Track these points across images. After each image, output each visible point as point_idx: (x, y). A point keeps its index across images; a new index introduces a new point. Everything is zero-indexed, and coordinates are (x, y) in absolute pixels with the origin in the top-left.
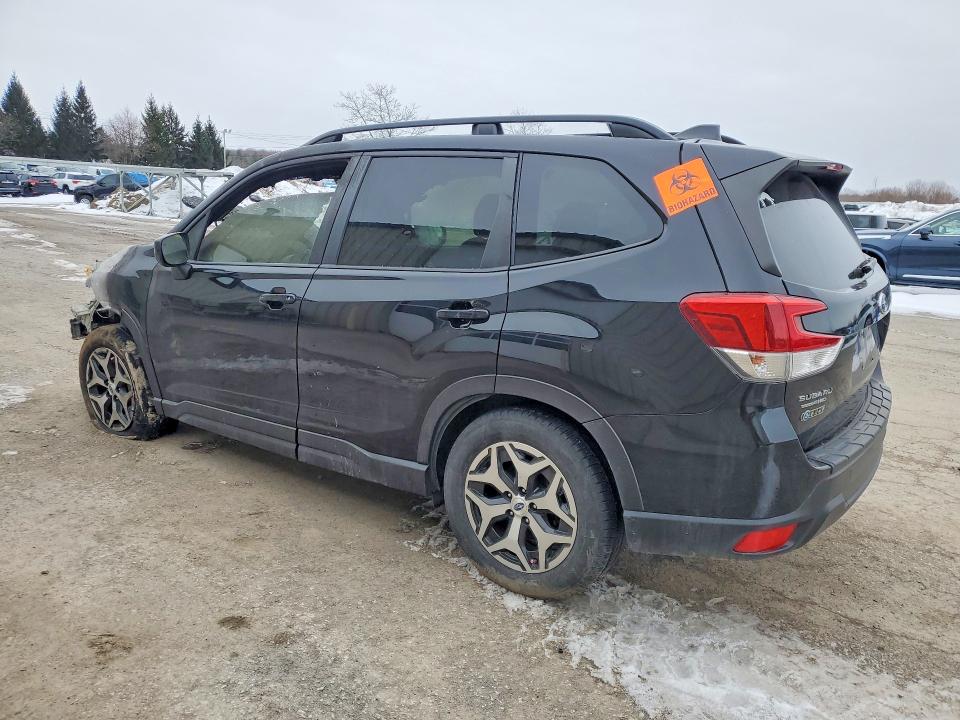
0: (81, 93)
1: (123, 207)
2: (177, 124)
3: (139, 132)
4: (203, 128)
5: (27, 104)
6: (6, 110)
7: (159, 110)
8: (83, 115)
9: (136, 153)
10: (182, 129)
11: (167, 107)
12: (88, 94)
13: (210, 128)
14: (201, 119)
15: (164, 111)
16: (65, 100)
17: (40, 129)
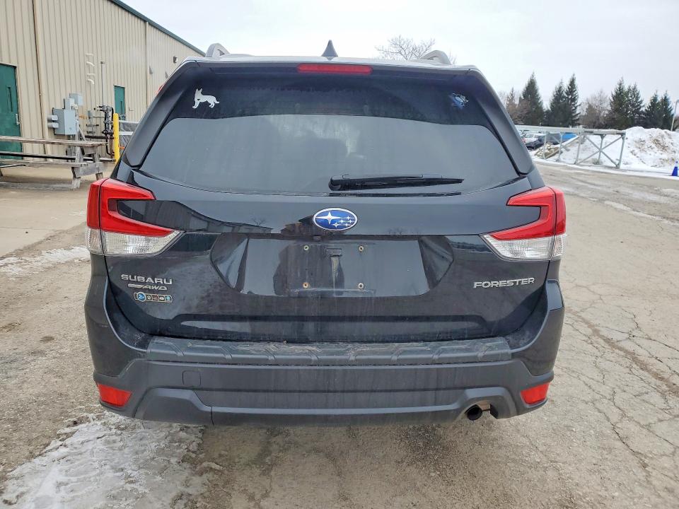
0: (572, 83)
1: (544, 156)
2: (637, 98)
3: (607, 107)
4: (659, 99)
5: (536, 92)
6: (524, 96)
7: (626, 88)
8: (570, 96)
9: (602, 121)
10: (641, 102)
11: (632, 86)
12: (576, 82)
13: (665, 101)
14: (658, 94)
15: (629, 90)
16: (560, 87)
17: (541, 108)
